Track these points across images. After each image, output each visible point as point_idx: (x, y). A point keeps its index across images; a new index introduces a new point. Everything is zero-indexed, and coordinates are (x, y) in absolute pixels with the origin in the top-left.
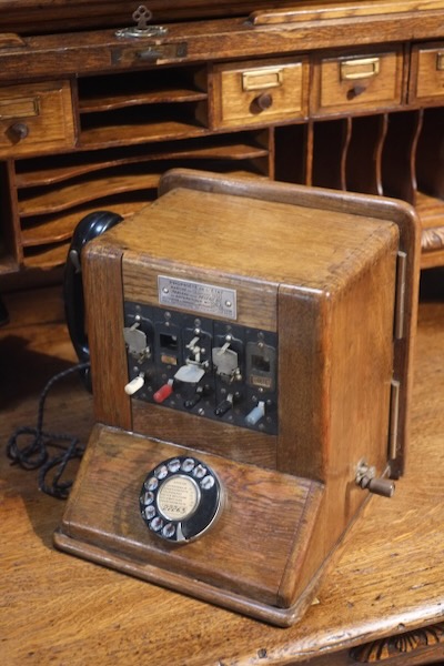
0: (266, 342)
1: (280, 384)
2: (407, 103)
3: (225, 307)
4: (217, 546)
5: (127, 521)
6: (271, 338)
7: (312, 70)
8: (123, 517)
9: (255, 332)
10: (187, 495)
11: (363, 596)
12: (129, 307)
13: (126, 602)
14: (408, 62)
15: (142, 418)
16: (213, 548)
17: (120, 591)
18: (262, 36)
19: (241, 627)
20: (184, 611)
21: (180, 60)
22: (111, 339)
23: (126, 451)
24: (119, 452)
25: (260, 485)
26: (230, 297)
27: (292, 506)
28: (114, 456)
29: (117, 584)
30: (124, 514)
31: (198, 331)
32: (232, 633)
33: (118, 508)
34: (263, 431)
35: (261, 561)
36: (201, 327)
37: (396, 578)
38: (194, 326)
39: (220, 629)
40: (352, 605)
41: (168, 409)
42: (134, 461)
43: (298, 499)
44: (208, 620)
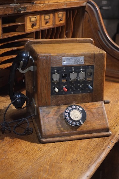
0: (91, 68)
1: (94, 78)
2: (54, 26)
3: (81, 62)
4: (88, 124)
5: (62, 127)
6: (92, 67)
7: (40, 17)
8: (60, 127)
9: (88, 66)
10: (78, 113)
12: (52, 69)
14: (54, 16)
15: (54, 101)
16: (87, 125)
18: (38, 6)
21: (25, 12)
22: (46, 80)
23: (52, 111)
24: (50, 112)
25: (90, 107)
26: (82, 59)
27: (100, 108)
28: (49, 113)
30: (60, 126)
31: (73, 70)
33: (57, 125)
34: (90, 92)
35: (100, 123)
36: (74, 69)
38: (72, 69)
41: (63, 95)
42: (55, 112)
43: (100, 106)
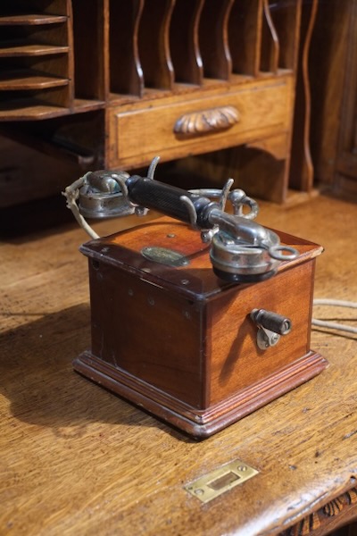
11: (301, 455)
13: (31, 521)
17: (16, 511)
19: (187, 519)
20: (108, 517)
29: (9, 504)
32: (180, 527)
37: (323, 432)
39: (163, 526)
40: (295, 467)
44: (143, 519)
